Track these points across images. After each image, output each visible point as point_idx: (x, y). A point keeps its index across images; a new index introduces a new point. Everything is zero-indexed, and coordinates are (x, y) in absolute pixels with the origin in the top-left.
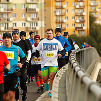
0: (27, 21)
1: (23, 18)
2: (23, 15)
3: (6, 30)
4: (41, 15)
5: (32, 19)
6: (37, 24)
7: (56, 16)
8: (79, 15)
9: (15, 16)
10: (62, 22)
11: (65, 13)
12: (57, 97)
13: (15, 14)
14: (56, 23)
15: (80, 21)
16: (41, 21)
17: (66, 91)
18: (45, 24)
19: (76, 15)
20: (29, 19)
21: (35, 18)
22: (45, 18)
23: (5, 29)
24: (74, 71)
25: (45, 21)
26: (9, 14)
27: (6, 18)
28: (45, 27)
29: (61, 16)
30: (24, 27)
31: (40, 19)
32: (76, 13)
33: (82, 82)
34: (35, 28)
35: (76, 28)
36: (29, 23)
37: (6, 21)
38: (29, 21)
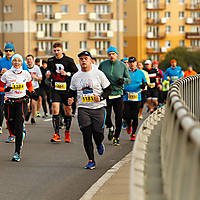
0: (89, 20)
1: (82, 13)
2: (82, 8)
3: (48, 38)
4: (118, 7)
5: (100, 16)
6: (108, 25)
7: (147, 9)
8: (193, 8)
9: (66, 10)
10: (159, 23)
11: (165, 5)
12: (143, 169)
13: (66, 6)
14: (148, 24)
15: (194, 20)
16: (118, 19)
17: (160, 158)
18: (125, 27)
19: (187, 9)
20: (93, 16)
21: (106, 13)
22: (125, 13)
23: (46, 35)
24: (176, 117)
25: (124, 19)
26: (53, 6)
27: (48, 14)
28: (124, 33)
29: (157, 10)
30: (83, 31)
31: (115, 16)
32: (186, 5)
33: (189, 140)
34: (106, 35)
35: (187, 34)
36: (93, 24)
37: (47, 19)
38: (93, 21)
